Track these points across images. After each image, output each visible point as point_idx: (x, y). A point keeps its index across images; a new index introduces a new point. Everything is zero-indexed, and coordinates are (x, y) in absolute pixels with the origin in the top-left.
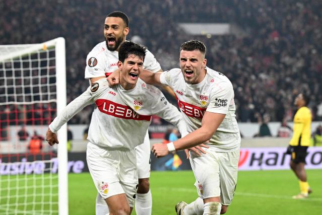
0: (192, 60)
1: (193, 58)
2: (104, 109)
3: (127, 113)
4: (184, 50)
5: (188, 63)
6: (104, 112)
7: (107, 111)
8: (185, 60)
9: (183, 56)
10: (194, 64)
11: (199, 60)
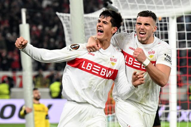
0: (146, 24)
1: (147, 23)
2: (82, 67)
3: (102, 71)
4: (140, 16)
5: (142, 26)
6: (82, 69)
7: (85, 68)
8: (140, 24)
9: (139, 21)
10: (147, 28)
11: (151, 25)
